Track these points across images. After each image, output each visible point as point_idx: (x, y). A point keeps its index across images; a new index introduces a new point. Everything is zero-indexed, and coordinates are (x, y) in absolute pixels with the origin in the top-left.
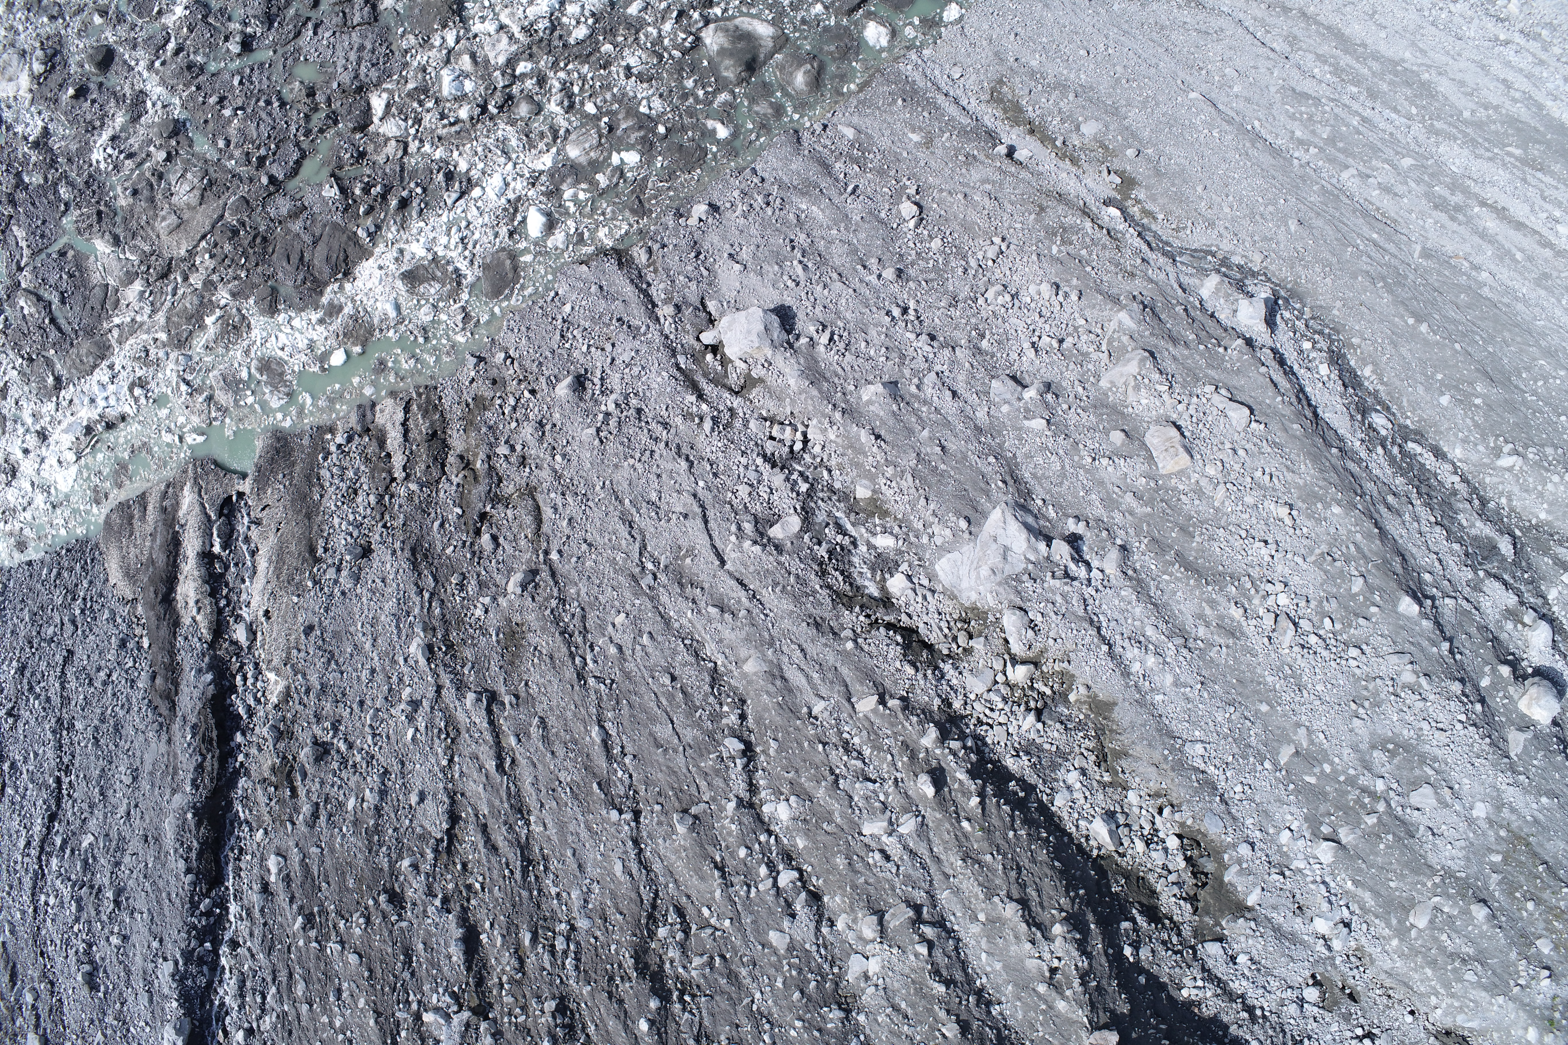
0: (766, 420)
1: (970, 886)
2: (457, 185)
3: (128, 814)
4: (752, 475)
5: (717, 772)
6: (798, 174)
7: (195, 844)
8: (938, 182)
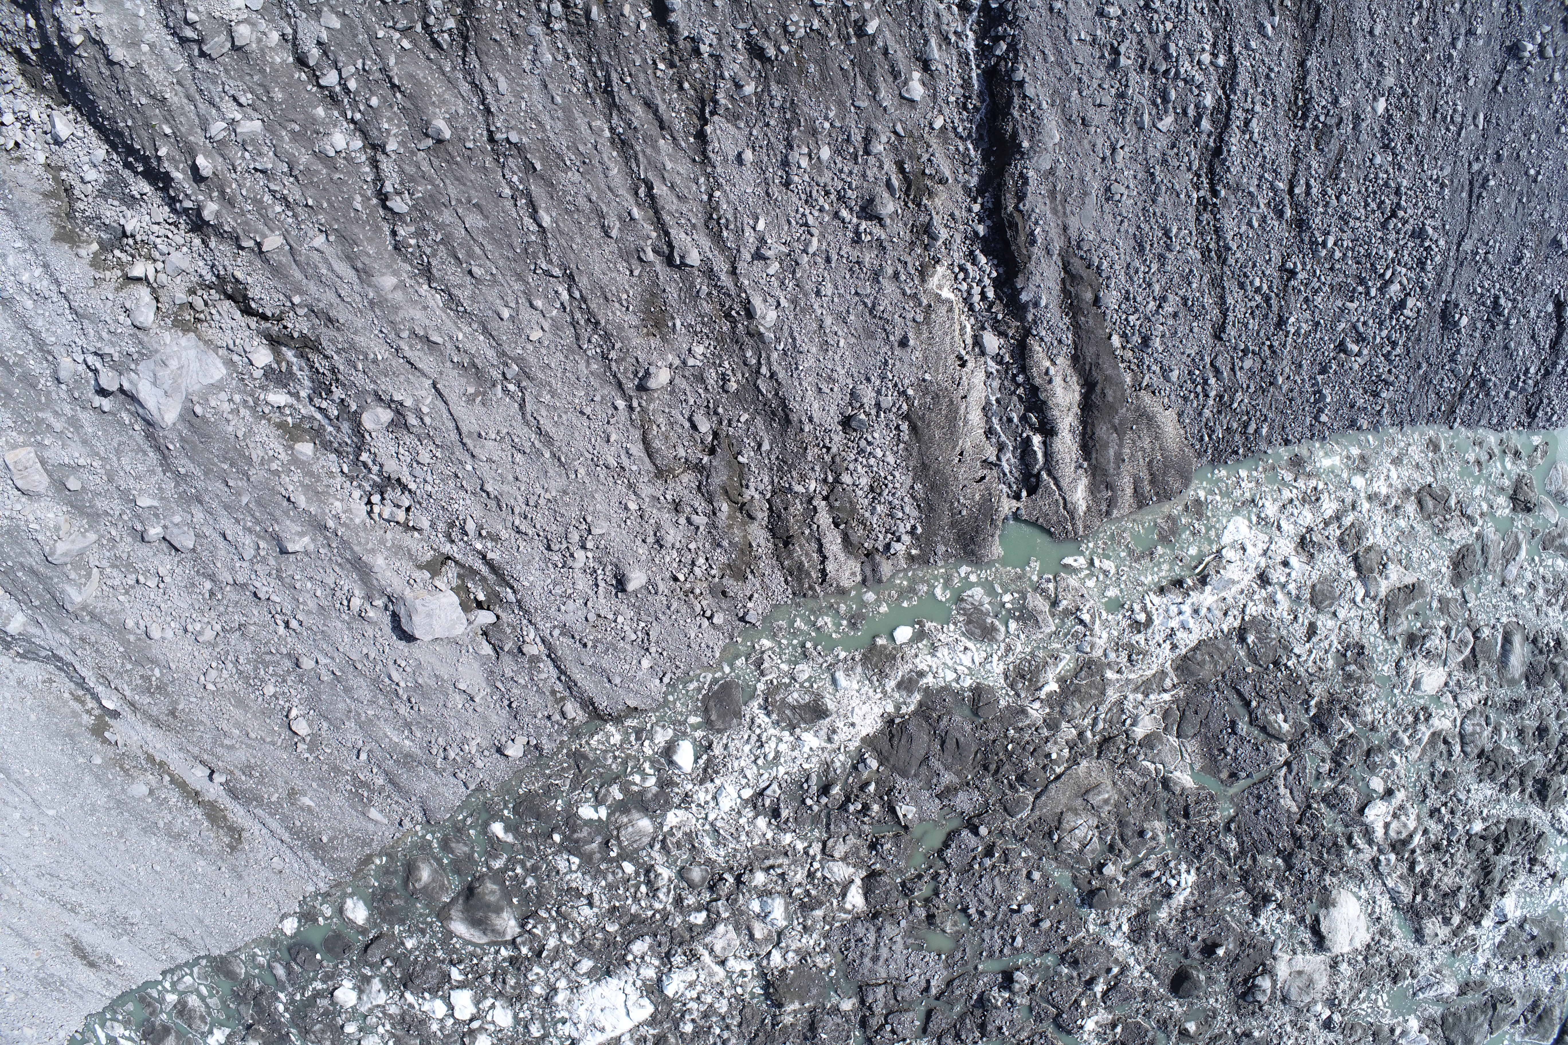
0: (414, 528)
1: (156, 75)
2: (767, 802)
3: (1114, 150)
4: (418, 471)
5: (412, 179)
6: (418, 777)
7: (1016, 114)
8: (278, 752)
